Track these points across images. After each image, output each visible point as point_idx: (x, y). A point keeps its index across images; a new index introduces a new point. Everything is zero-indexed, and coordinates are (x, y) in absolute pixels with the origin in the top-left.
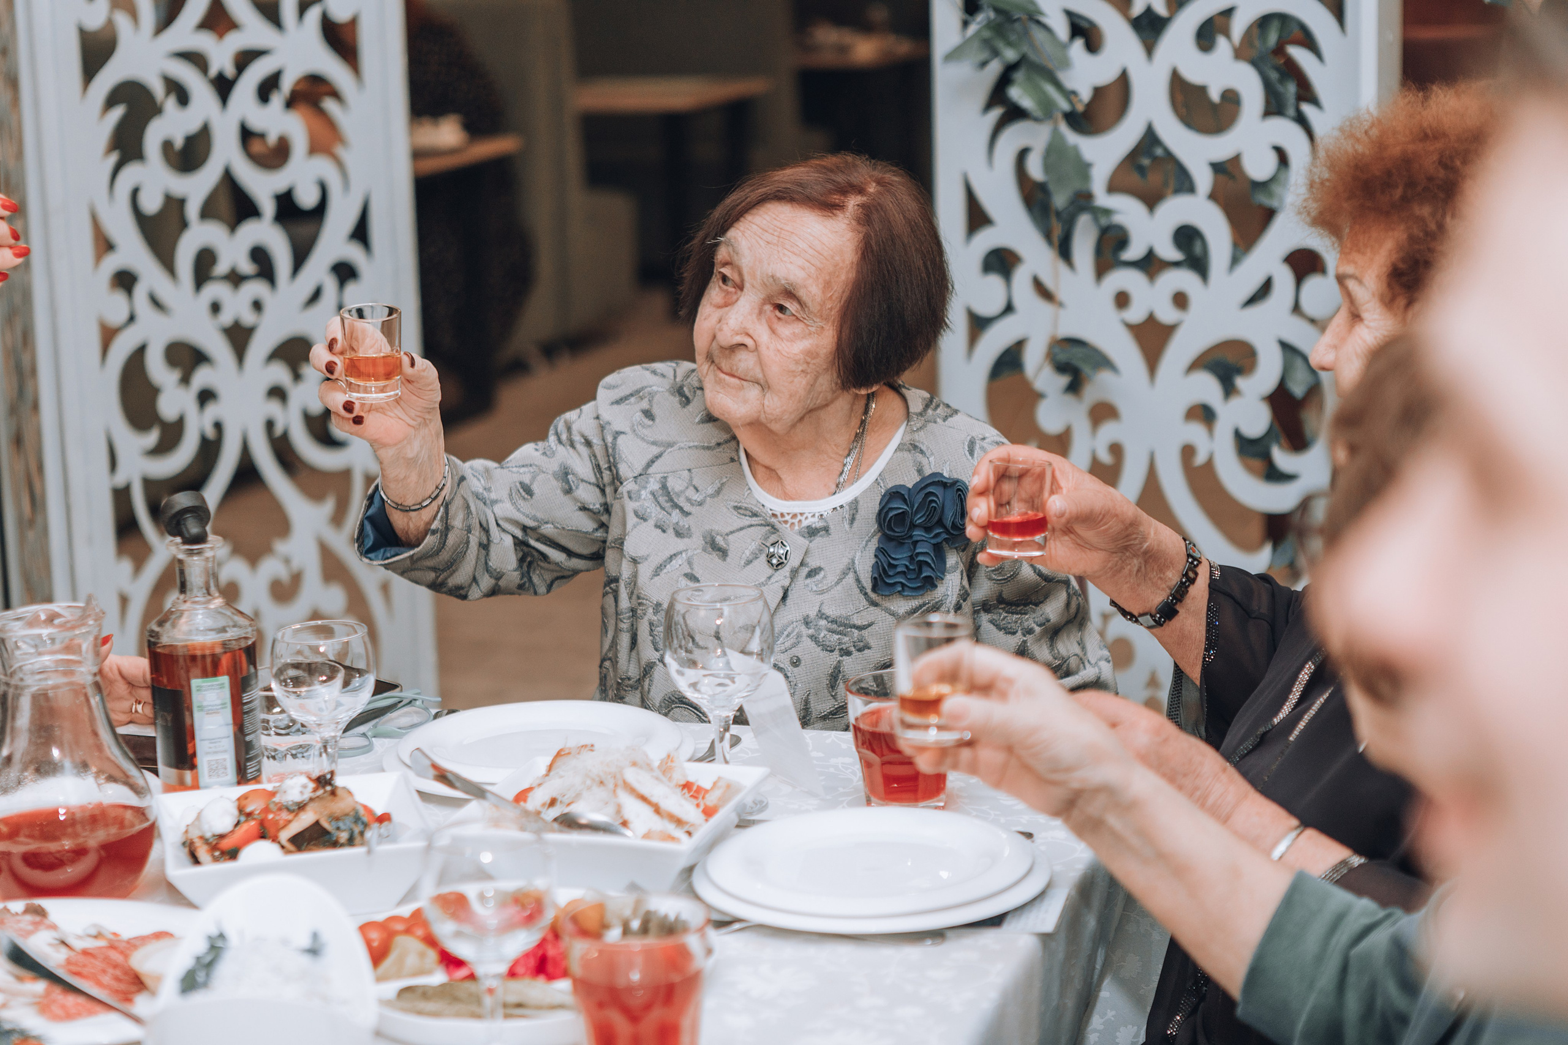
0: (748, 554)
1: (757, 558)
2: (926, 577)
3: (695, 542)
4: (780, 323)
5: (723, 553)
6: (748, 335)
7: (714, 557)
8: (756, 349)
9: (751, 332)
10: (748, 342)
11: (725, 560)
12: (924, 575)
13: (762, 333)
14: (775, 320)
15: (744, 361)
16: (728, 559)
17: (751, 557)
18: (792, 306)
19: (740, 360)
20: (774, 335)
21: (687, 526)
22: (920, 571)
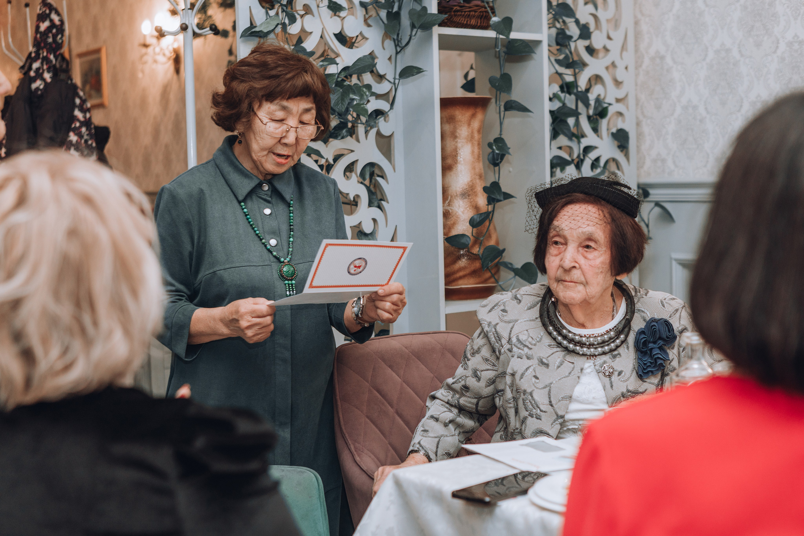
0: (558, 363)
1: (562, 365)
2: (659, 364)
3: (535, 362)
4: (588, 253)
5: (547, 365)
6: (576, 262)
7: (543, 367)
8: (580, 268)
9: (577, 260)
10: (577, 265)
11: (548, 368)
12: (658, 363)
13: (582, 261)
14: (585, 253)
15: (576, 274)
16: (550, 367)
17: (559, 365)
18: (592, 244)
19: (574, 274)
20: (586, 260)
21: (531, 354)
22: (656, 362)
